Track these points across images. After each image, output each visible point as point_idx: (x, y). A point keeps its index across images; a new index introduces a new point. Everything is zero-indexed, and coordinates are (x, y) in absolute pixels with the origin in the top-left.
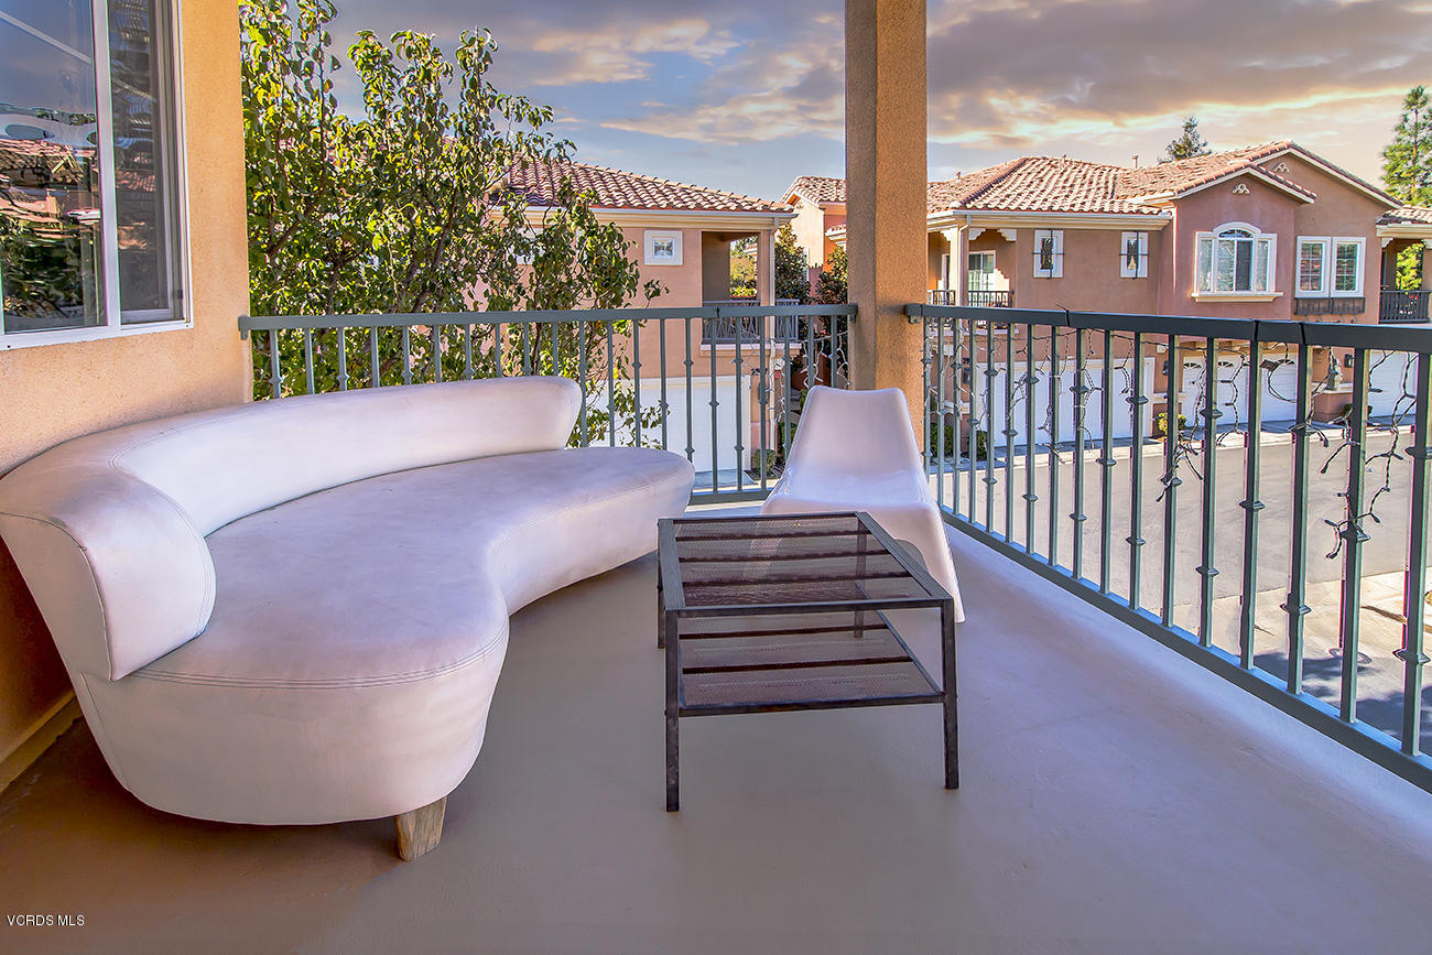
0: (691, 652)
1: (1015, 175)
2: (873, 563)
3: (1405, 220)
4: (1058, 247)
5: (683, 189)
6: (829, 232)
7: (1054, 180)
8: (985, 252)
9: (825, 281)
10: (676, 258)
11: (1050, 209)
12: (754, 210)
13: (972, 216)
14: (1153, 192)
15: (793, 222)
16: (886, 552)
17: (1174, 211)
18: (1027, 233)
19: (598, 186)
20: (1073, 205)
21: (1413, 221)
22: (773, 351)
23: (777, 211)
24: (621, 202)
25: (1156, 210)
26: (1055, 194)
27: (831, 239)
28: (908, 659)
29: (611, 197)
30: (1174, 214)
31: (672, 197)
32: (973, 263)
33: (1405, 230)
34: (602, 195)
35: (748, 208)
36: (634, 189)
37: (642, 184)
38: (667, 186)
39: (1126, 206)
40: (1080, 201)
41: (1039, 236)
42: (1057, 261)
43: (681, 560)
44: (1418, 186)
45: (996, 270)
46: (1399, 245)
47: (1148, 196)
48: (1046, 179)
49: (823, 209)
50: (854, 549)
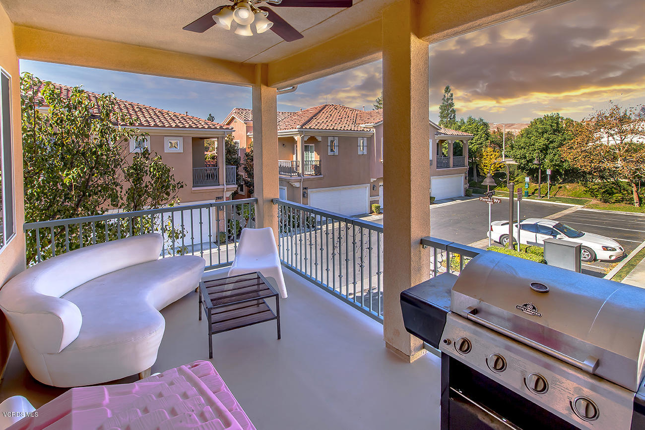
0: (215, 318)
1: (322, 113)
2: (261, 287)
3: (443, 134)
4: (336, 142)
5: (182, 118)
6: (249, 134)
7: (335, 115)
8: (311, 145)
9: (247, 156)
10: (180, 149)
11: (333, 129)
12: (216, 128)
13: (305, 132)
14: (368, 123)
15: (233, 133)
16: (264, 283)
17: (374, 130)
18: (325, 138)
19: (139, 114)
20: (341, 128)
21: (444, 134)
22: (225, 189)
23: (226, 129)
24: (152, 124)
25: (369, 130)
26: (335, 122)
27: (250, 136)
28: (269, 310)
29: (147, 121)
30: (375, 132)
31: (177, 121)
32: (306, 149)
33: (442, 137)
34: (143, 120)
35: (213, 127)
36: (158, 117)
37: (162, 114)
38: (175, 116)
39: (359, 127)
40: (344, 125)
41: (330, 139)
42: (336, 150)
43: (209, 294)
44: (449, 119)
45: (314, 152)
46: (442, 141)
47: (366, 124)
48: (333, 115)
49: (246, 124)
50: (256, 283)
